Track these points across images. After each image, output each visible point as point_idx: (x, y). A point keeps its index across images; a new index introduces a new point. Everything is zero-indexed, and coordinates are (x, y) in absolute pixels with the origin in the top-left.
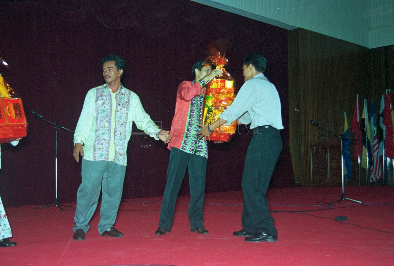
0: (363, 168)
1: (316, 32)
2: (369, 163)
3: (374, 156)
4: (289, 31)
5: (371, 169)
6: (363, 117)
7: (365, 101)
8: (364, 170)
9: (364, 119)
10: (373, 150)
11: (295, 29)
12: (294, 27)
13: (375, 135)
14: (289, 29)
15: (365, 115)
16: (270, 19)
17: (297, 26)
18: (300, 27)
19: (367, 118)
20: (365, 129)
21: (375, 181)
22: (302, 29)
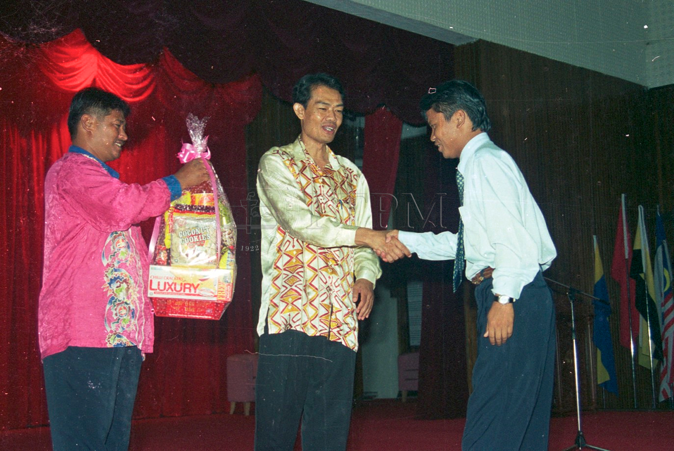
0: (642, 367)
1: (520, 51)
2: (655, 355)
3: (668, 338)
4: (458, 48)
5: (662, 369)
6: (636, 247)
7: (641, 209)
8: (643, 371)
9: (640, 251)
10: (663, 324)
11: (472, 42)
12: (468, 37)
13: (666, 289)
14: (457, 44)
15: (642, 242)
16: (409, 19)
17: (476, 37)
18: (482, 38)
19: (645, 249)
20: (642, 275)
21: (671, 398)
22: (488, 42)
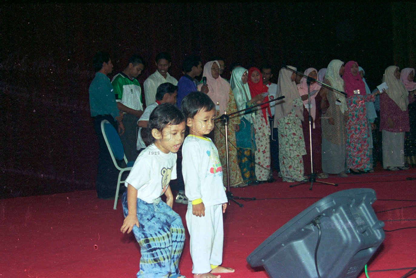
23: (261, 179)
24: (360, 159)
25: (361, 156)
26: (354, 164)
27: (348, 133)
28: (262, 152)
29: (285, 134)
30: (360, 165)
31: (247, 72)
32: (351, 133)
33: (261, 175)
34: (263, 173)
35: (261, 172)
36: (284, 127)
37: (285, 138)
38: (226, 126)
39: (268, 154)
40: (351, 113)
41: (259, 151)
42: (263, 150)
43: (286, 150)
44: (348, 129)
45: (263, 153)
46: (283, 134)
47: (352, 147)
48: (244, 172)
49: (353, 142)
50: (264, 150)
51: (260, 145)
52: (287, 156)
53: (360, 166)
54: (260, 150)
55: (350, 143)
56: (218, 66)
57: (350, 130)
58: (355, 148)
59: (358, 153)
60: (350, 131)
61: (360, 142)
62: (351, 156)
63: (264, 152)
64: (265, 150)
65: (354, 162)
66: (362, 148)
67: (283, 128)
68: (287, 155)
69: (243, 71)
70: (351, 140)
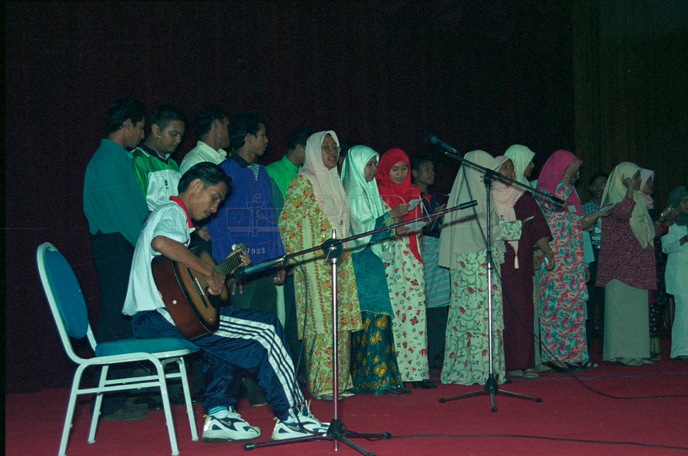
23: (410, 377)
24: (574, 342)
25: (578, 336)
26: (563, 352)
27: (557, 288)
28: (411, 320)
29: (478, 287)
30: (574, 354)
31: (378, 159)
32: (562, 288)
33: (410, 370)
34: (413, 364)
35: (410, 362)
36: (478, 272)
37: (476, 295)
38: (334, 266)
39: (422, 326)
40: (562, 248)
41: (405, 319)
42: (412, 317)
43: (476, 319)
44: (557, 280)
45: (413, 324)
46: (473, 287)
47: (560, 318)
48: (374, 363)
49: (563, 309)
50: (415, 317)
51: (407, 307)
52: (477, 331)
53: (574, 357)
54: (405, 316)
55: (557, 310)
56: (336, 143)
57: (560, 283)
58: (566, 319)
59: (571, 331)
60: (560, 285)
61: (575, 308)
62: (557, 336)
63: (414, 321)
64: (417, 316)
65: (562, 347)
66: (578, 321)
67: (475, 274)
68: (478, 329)
69: (369, 155)
70: (559, 305)
